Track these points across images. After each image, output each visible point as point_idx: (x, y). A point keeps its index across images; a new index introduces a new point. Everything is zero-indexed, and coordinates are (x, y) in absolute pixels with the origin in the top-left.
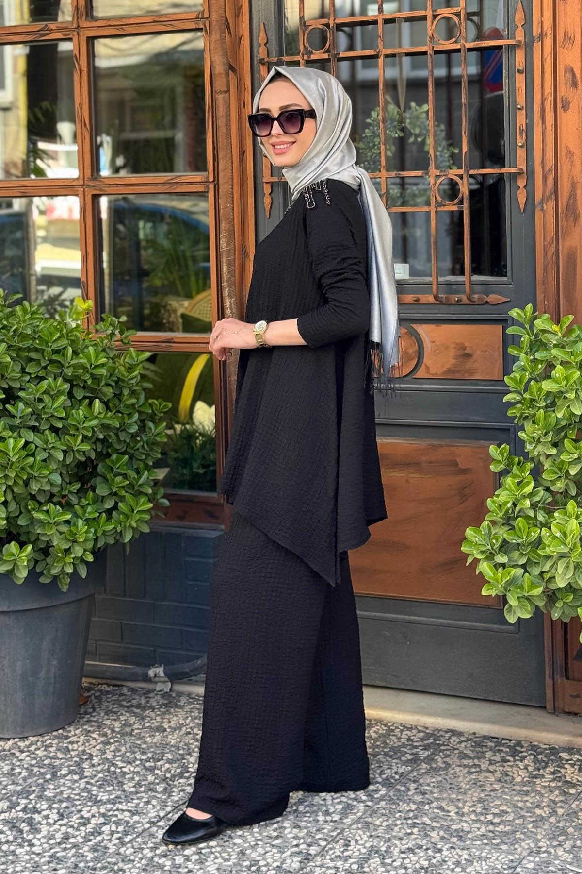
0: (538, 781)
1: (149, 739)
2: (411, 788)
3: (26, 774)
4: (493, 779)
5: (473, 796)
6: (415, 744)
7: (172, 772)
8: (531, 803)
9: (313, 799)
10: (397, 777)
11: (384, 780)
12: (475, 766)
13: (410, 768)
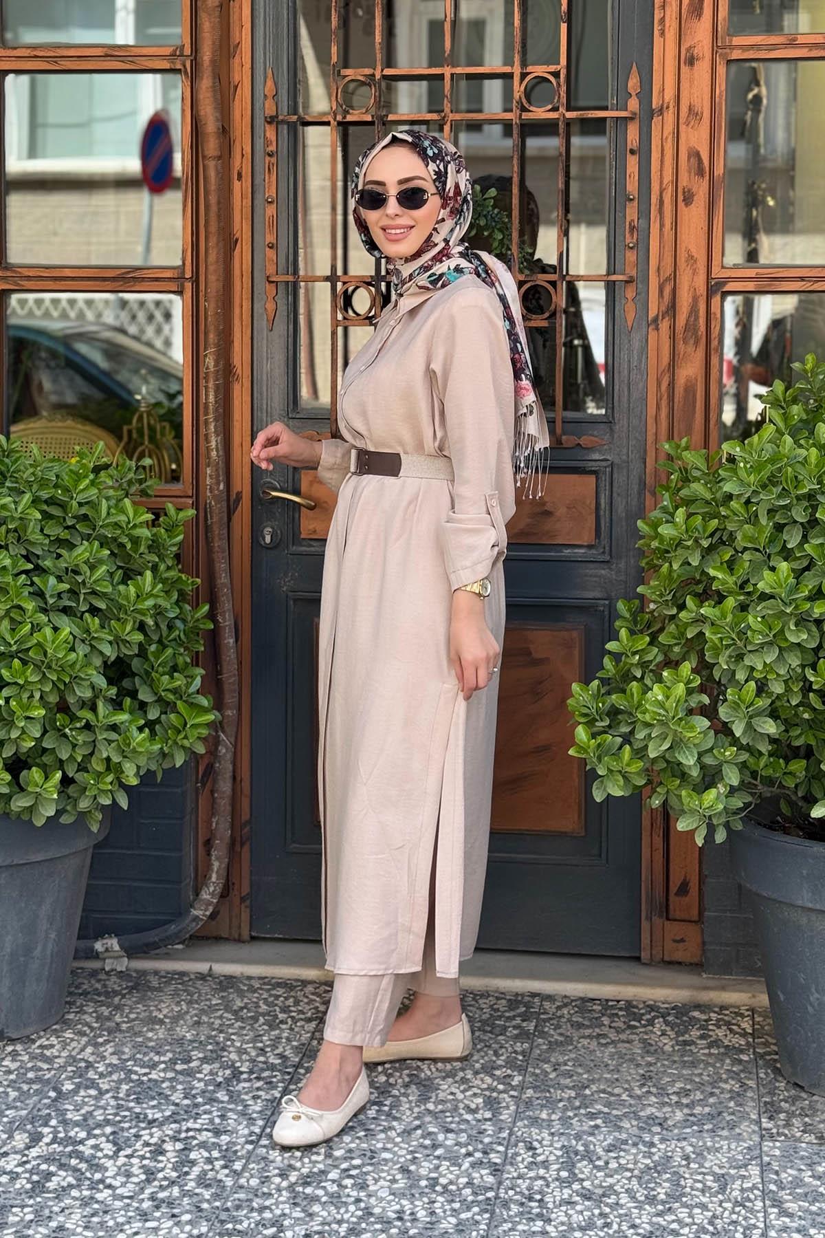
0: (693, 1047)
1: (150, 1034)
2: (548, 1070)
3: (16, 1093)
4: (640, 1051)
5: (630, 1075)
6: (507, 1014)
7: (220, 1074)
8: (708, 1076)
9: (437, 1095)
10: (521, 1058)
11: (507, 1063)
12: (599, 1036)
13: (526, 1045)
